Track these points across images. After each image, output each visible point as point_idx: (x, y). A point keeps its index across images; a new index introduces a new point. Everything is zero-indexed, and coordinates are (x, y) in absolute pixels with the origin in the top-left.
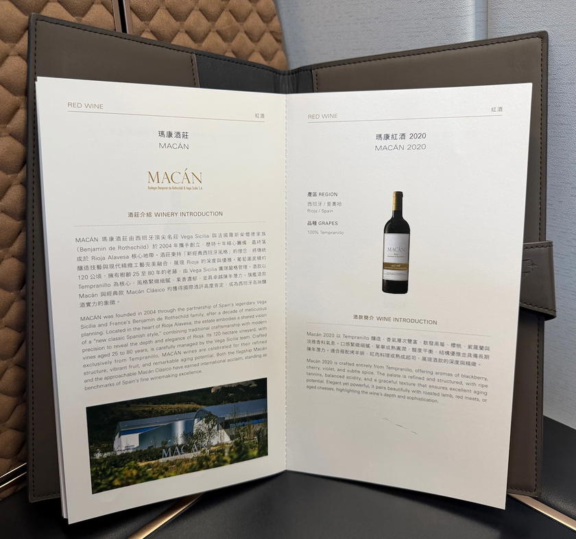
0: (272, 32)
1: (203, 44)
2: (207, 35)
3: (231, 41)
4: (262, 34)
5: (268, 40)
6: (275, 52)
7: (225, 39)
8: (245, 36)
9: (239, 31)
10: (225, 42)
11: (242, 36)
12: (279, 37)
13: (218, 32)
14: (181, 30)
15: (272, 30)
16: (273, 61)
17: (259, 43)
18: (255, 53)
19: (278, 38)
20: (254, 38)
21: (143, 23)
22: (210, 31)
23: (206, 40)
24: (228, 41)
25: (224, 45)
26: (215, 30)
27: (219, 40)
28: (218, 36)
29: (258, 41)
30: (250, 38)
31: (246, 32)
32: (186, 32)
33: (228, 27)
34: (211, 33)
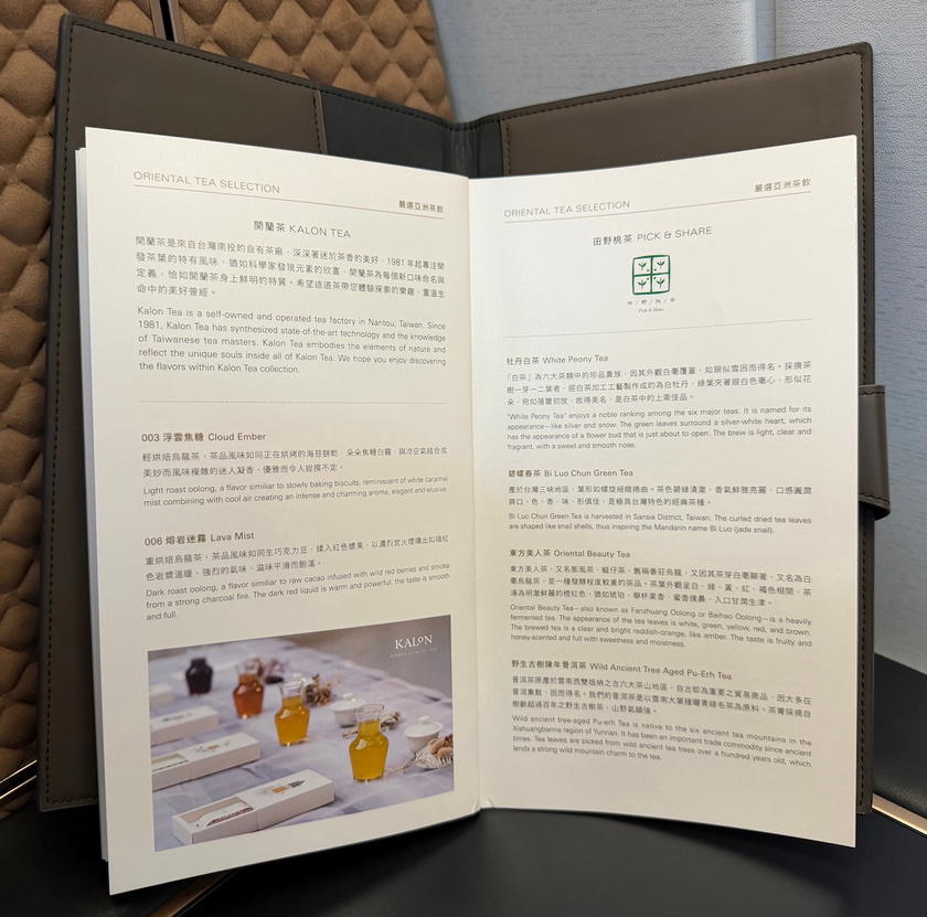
0: (417, 28)
1: (303, 57)
2: (309, 40)
3: (350, 48)
4: (402, 33)
5: (411, 43)
6: (425, 63)
7: (338, 46)
8: (372, 37)
9: (361, 30)
10: (339, 50)
11: (367, 38)
12: (430, 35)
13: (328, 35)
14: (265, 35)
15: (418, 23)
16: (421, 76)
17: (396, 49)
18: (390, 66)
19: (429, 38)
20: (387, 39)
21: (201, 27)
22: (313, 33)
23: (307, 50)
24: (345, 49)
25: (338, 56)
26: (321, 32)
27: (328, 46)
28: (327, 42)
29: (395, 44)
30: (381, 41)
31: (373, 31)
32: (274, 38)
33: (342, 24)
34: (315, 37)
